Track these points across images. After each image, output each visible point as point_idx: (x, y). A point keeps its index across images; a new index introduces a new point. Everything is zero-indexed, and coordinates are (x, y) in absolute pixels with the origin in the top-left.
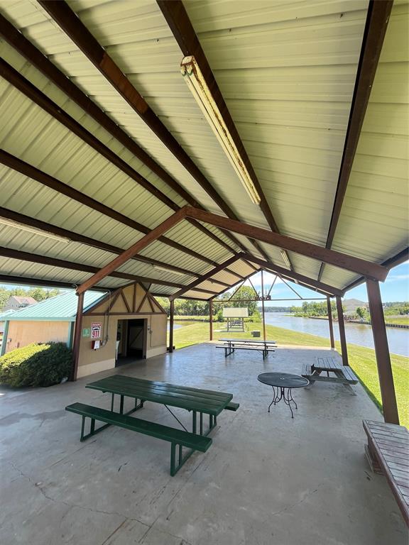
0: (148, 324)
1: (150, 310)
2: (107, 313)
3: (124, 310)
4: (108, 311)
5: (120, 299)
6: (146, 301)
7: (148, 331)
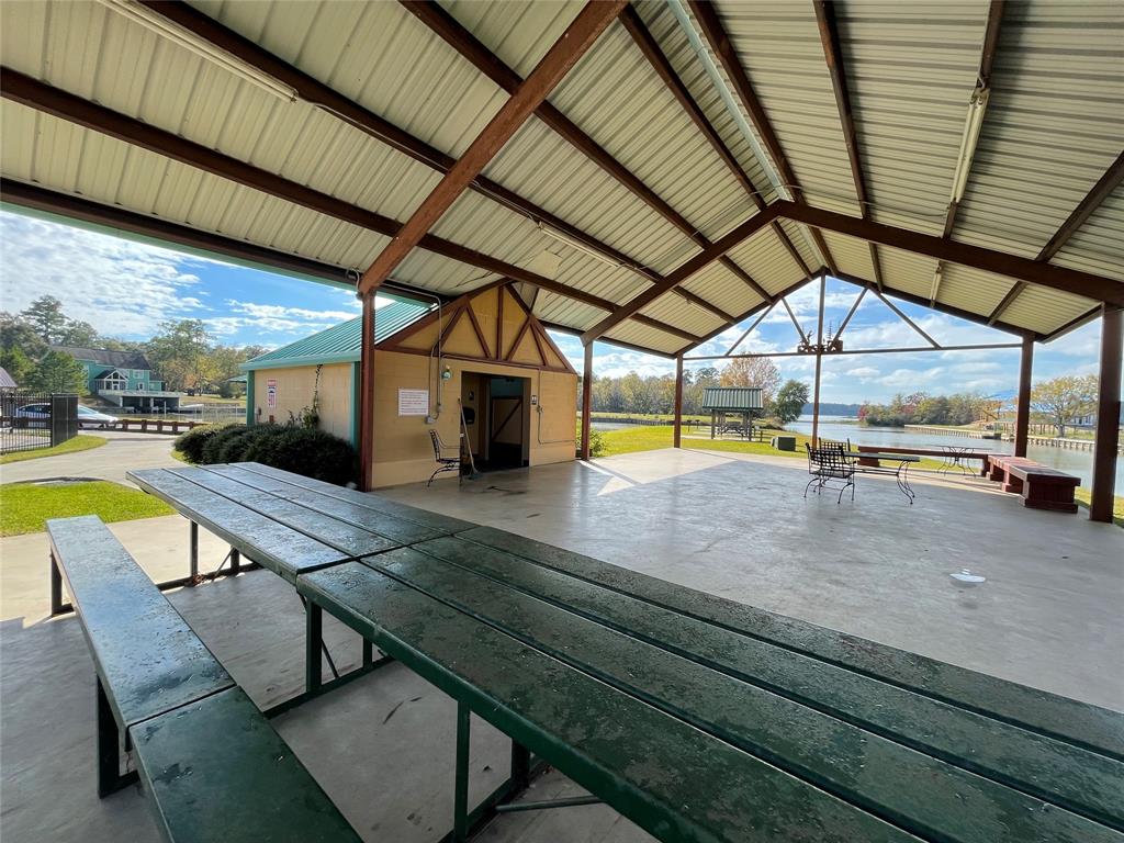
0: (534, 391)
1: (537, 360)
2: (436, 351)
3: (477, 351)
4: (437, 346)
5: (464, 324)
6: (528, 335)
7: (533, 407)
